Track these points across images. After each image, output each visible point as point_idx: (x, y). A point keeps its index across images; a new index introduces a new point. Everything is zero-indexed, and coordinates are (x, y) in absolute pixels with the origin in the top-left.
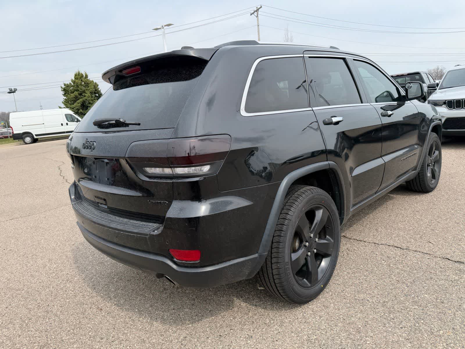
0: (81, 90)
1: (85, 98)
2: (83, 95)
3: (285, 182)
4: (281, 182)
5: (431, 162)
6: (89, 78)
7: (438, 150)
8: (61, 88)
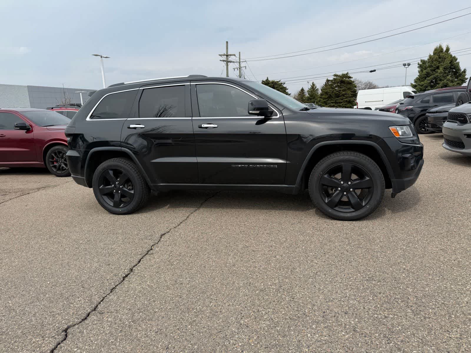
0: (435, 66)
1: (436, 74)
2: (435, 72)
3: (92, 150)
4: (90, 151)
5: (340, 185)
6: (450, 52)
7: (368, 177)
8: (419, 64)
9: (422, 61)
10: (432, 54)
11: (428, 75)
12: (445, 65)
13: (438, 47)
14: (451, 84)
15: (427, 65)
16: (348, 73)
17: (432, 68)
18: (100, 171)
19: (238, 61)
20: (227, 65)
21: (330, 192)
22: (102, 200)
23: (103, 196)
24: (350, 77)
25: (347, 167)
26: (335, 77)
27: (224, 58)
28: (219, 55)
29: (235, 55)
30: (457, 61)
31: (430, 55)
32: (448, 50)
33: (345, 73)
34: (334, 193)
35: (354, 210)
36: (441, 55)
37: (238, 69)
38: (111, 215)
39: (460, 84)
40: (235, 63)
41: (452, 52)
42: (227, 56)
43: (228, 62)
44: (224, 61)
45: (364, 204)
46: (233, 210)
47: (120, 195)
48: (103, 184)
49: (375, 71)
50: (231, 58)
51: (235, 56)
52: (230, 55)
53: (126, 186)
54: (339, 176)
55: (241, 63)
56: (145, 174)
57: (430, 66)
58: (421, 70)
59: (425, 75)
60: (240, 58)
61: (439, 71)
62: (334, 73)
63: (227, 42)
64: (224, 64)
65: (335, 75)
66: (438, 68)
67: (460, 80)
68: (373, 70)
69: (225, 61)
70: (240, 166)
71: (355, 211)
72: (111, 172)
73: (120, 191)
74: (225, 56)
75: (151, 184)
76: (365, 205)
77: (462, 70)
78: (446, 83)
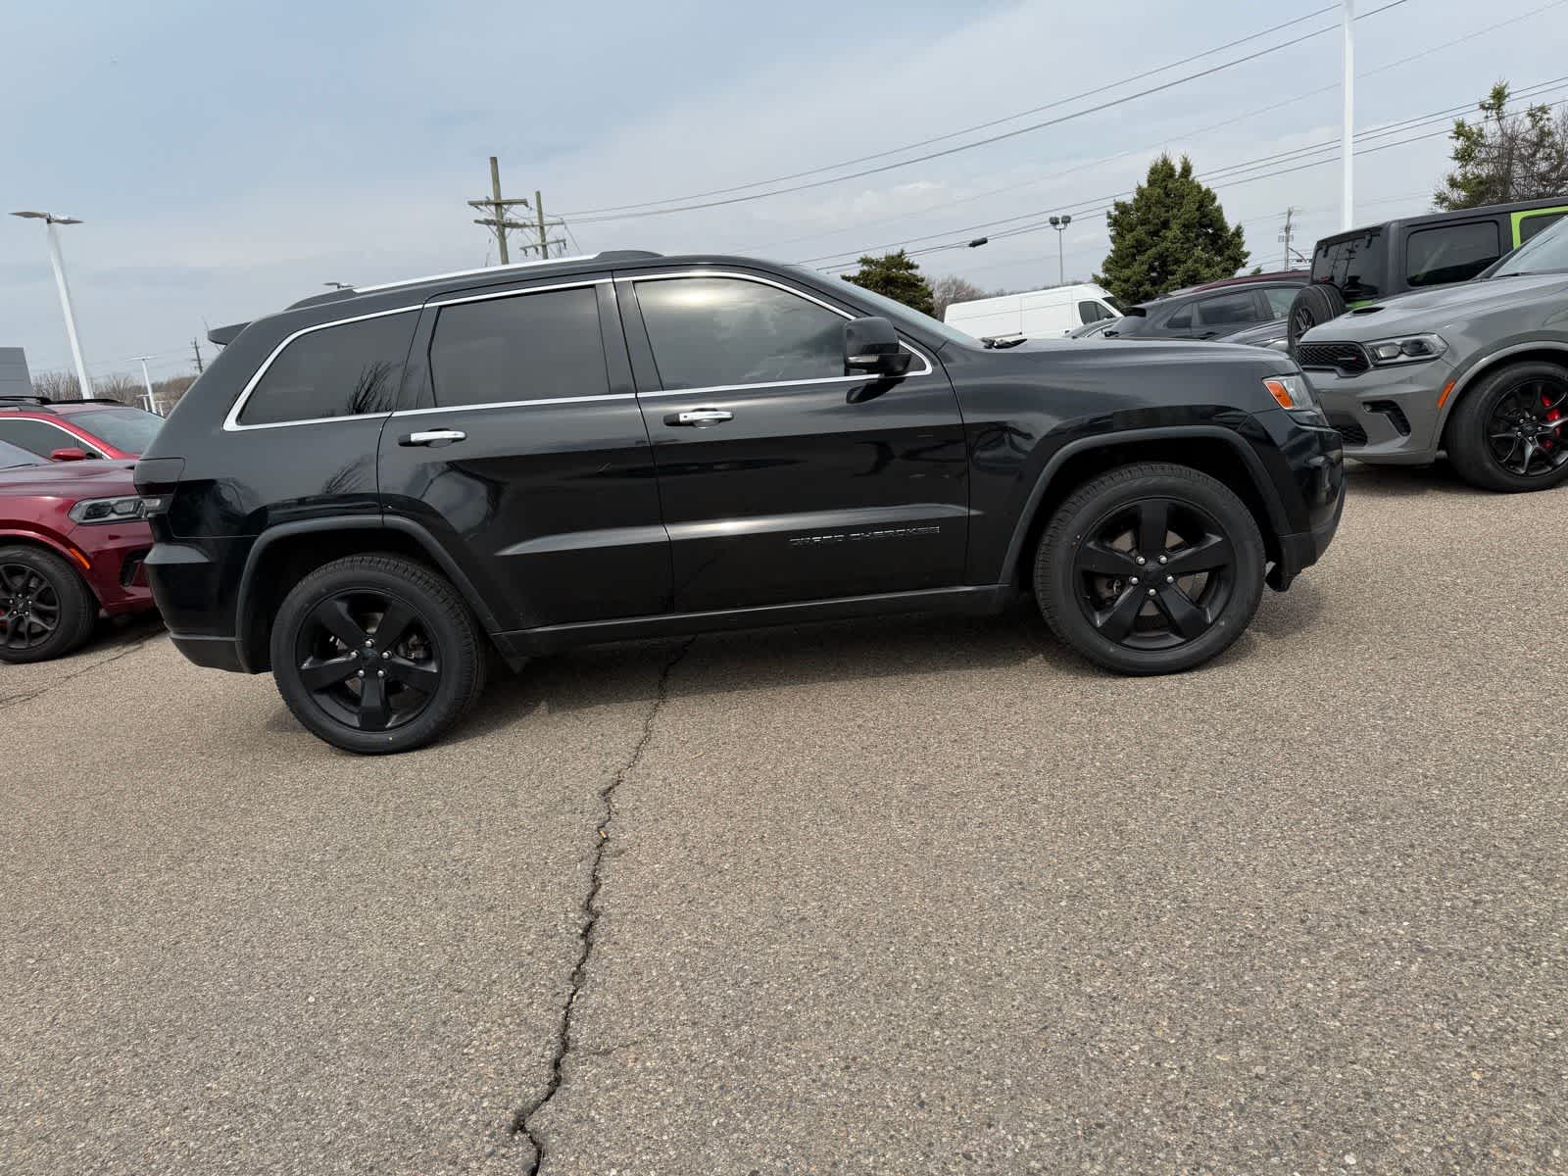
0: (1157, 221)
1: (1163, 245)
2: (1160, 237)
3: (260, 538)
4: (255, 538)
5: (1137, 570)
6: (1192, 176)
7: (1217, 534)
8: (1109, 216)
9: (1117, 205)
10: (1145, 185)
11: (1140, 247)
12: (1187, 216)
13: (1160, 163)
14: (1205, 272)
15: (1134, 216)
16: (902, 251)
17: (1151, 228)
18: (302, 607)
19: (536, 221)
20: (502, 238)
21: (1106, 593)
22: (313, 711)
23: (317, 697)
24: (911, 266)
25: (1153, 512)
26: (865, 268)
27: (489, 213)
28: (472, 204)
29: (525, 203)
30: (1217, 204)
31: (1140, 187)
32: (1187, 170)
33: (895, 251)
34: (1118, 596)
35: (1183, 640)
36: (1170, 186)
37: (537, 250)
38: (355, 761)
39: (1229, 272)
40: (526, 230)
41: (1202, 177)
42: (498, 205)
43: (505, 226)
44: (488, 222)
45: (1210, 620)
46: (787, 690)
47: (382, 683)
48: (312, 653)
49: (984, 241)
50: (512, 214)
51: (527, 206)
52: (511, 203)
53: (402, 650)
54: (1124, 542)
55: (546, 228)
56: (477, 600)
57: (1143, 222)
58: (1118, 233)
59: (1133, 247)
60: (540, 213)
61: (1170, 234)
62: (862, 255)
63: (494, 160)
64: (493, 237)
65: (865, 261)
66: (1165, 225)
67: (1230, 258)
68: (978, 238)
69: (495, 224)
70: (816, 539)
71: (1188, 641)
72: (342, 607)
73: (381, 672)
74: (493, 208)
75: (498, 632)
76: (1216, 619)
77: (1232, 228)
78: (1193, 271)
